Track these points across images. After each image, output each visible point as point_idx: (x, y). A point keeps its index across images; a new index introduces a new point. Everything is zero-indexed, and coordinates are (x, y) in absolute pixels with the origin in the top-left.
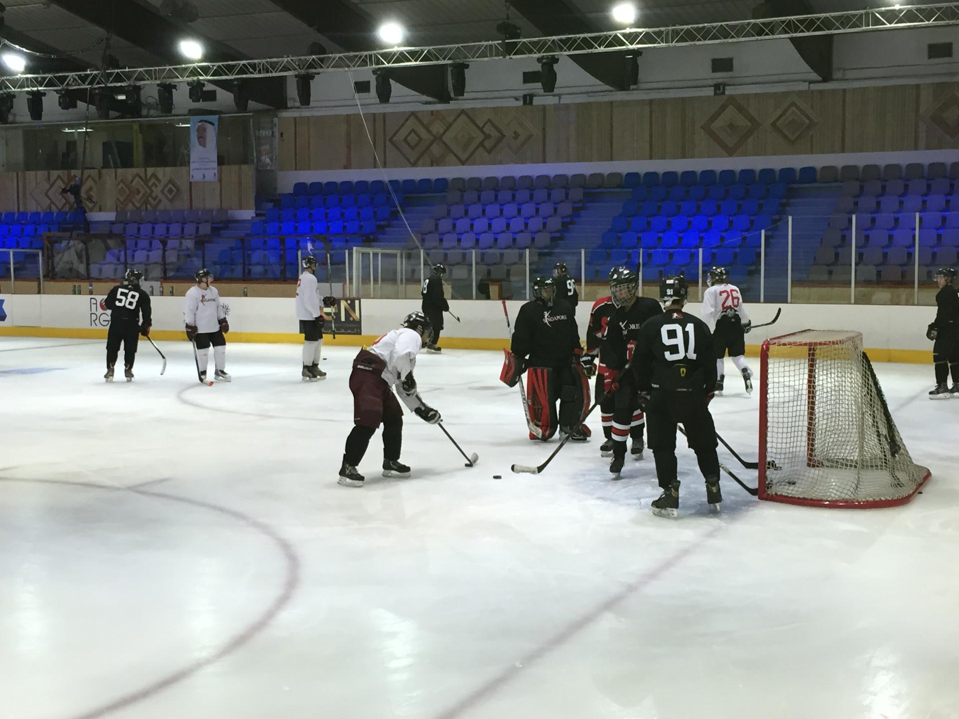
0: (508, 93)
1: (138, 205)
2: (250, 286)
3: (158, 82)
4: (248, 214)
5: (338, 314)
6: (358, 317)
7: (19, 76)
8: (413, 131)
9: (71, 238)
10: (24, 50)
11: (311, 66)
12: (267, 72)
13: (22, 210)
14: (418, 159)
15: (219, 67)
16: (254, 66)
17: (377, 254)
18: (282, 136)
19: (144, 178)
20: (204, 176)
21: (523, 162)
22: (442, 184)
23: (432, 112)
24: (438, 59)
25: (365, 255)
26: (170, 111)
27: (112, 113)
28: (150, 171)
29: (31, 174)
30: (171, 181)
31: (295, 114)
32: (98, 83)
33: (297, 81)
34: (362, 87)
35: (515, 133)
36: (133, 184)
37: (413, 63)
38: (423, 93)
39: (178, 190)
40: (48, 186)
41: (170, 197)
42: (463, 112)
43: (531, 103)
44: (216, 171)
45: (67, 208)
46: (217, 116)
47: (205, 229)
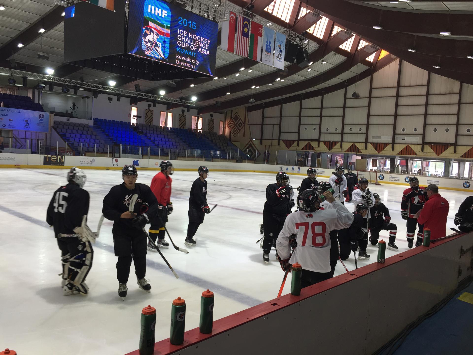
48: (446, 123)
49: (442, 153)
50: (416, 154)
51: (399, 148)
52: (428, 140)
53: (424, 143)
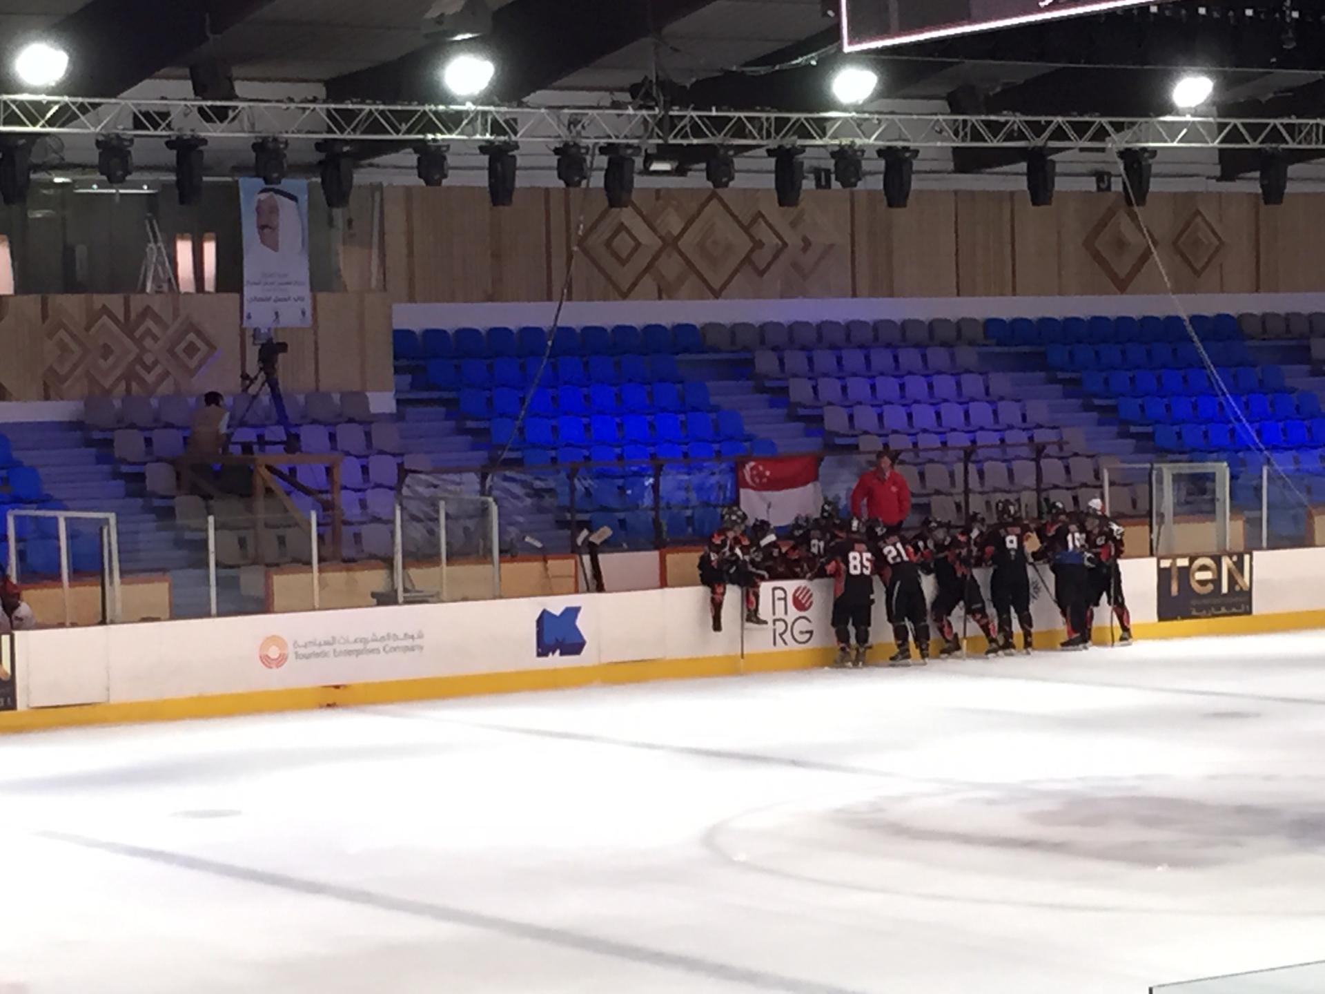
5: (1217, 582)
6: (1247, 583)
8: (622, 227)
14: (634, 285)
20: (277, 314)
22: (691, 337)
28: (137, 302)
30: (192, 327)
35: (804, 238)
36: (93, 330)
39: (212, 347)
41: (191, 363)
42: (714, 195)
44: (305, 304)
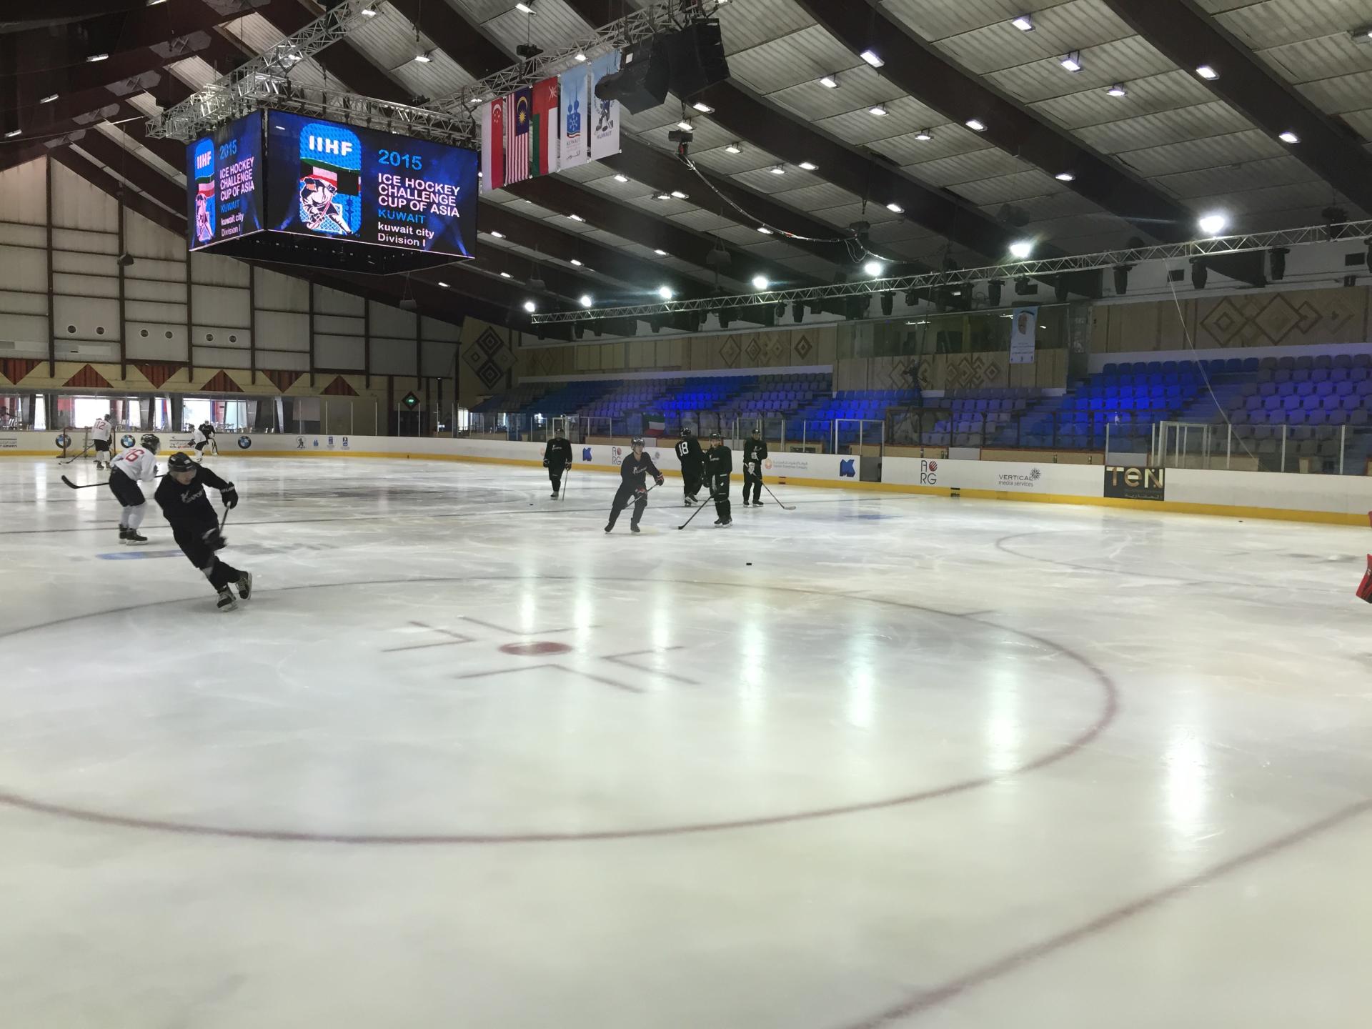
0: (1327, 276)
1: (963, 384)
2: (1059, 455)
3: (990, 280)
4: (1060, 391)
5: (1142, 481)
6: (1162, 484)
7: (876, 280)
8: (1225, 314)
9: (908, 411)
10: (882, 258)
11: (1129, 258)
12: (1087, 266)
13: (870, 388)
14: (1229, 340)
15: (1043, 263)
16: (1075, 261)
17: (1184, 428)
18: (1095, 323)
19: (970, 360)
20: (1022, 359)
21: (1340, 341)
22: (1252, 364)
23: (1246, 296)
24: (1257, 245)
25: (1172, 430)
26: (998, 304)
27: (949, 308)
28: (976, 355)
29: (879, 359)
30: (993, 364)
31: (1110, 302)
32: (939, 283)
33: (1115, 273)
34: (1177, 275)
35: (1334, 313)
36: (961, 366)
37: (1232, 251)
38: (1237, 277)
39: (999, 371)
40: (892, 369)
41: (991, 377)
42: (1279, 295)
43: (1353, 284)
44: (1033, 355)
45: (906, 386)
46: (1036, 308)
47: (1021, 404)
48: (166, 319)
49: (164, 382)
50: (109, 385)
51: (67, 371)
52: (130, 354)
53: (125, 362)
